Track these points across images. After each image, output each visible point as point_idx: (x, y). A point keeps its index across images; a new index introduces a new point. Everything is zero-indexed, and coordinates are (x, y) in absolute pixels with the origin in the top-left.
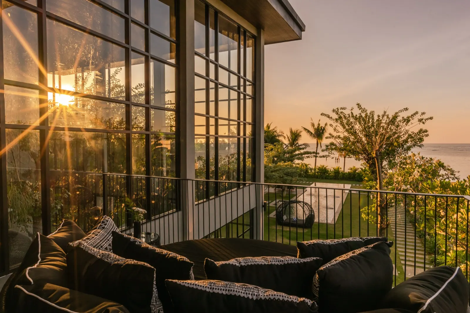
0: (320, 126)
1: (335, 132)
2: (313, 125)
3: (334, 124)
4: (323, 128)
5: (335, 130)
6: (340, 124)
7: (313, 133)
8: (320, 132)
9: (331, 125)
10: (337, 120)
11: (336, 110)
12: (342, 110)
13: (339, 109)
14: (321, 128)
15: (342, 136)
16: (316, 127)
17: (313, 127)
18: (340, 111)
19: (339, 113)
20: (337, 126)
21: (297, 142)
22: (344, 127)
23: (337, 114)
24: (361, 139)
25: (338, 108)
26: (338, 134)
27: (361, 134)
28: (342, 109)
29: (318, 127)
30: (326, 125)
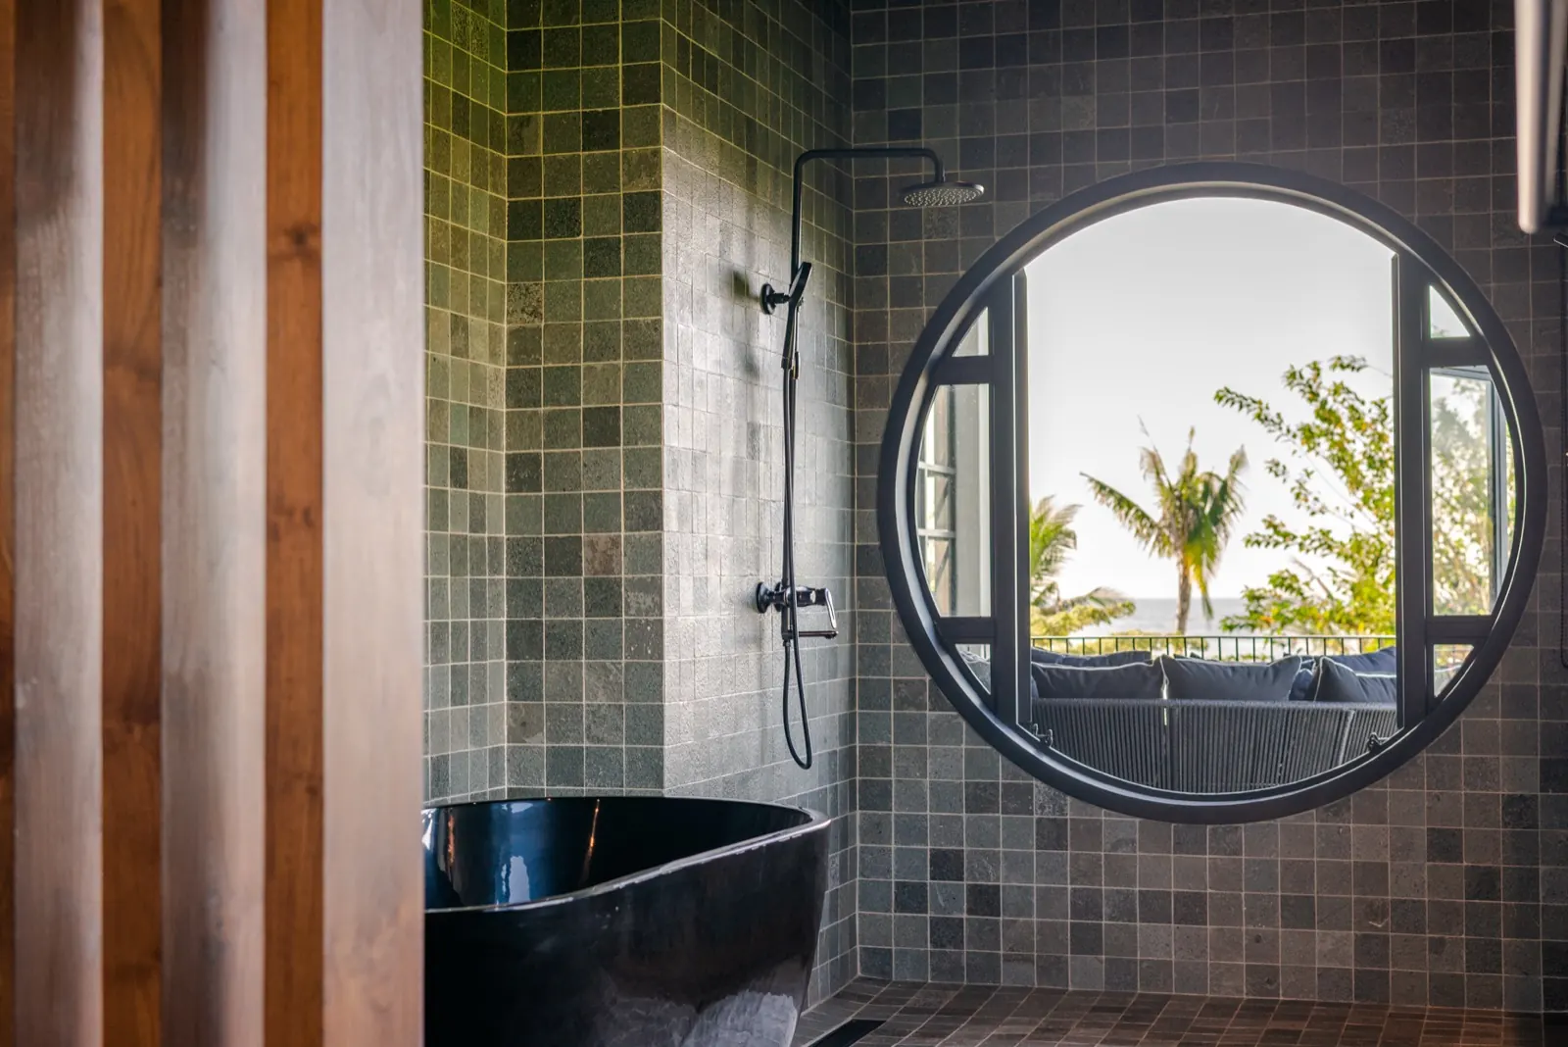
0: (1198, 474)
1: (1304, 512)
2: (1155, 464)
3: (1296, 466)
4: (1217, 486)
5: (1300, 494)
6: (1331, 459)
7: (1156, 514)
8: (1197, 510)
9: (1275, 468)
10: (1308, 435)
11: (1308, 374)
12: (1340, 376)
13: (1324, 366)
14: (1207, 486)
15: (1341, 534)
16: (1173, 477)
17: (1152, 479)
18: (1329, 378)
19: (1323, 394)
20: (1308, 475)
21: (1047, 580)
22: (1355, 483)
23: (1314, 396)
24: (1458, 553)
25: (1315, 363)
26: (1320, 522)
27: (1454, 521)
28: (1343, 367)
29: (1188, 477)
30: (1238, 462)
